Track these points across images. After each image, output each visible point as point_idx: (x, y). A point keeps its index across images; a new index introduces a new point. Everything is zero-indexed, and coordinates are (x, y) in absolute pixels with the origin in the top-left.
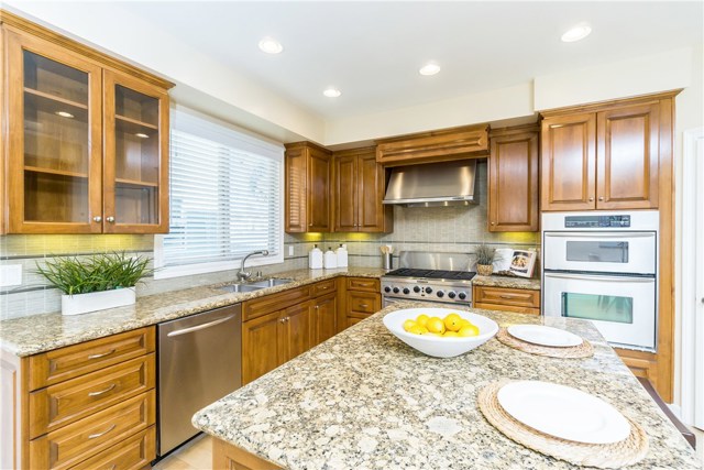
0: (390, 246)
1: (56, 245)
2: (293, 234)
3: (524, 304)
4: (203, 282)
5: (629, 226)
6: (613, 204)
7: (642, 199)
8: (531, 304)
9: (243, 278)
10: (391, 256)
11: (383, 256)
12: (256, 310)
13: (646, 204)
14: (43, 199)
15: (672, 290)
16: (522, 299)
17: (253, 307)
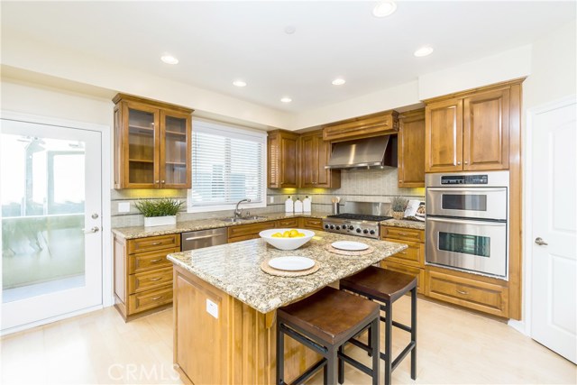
0: (339, 198)
1: (143, 194)
2: (273, 189)
3: (414, 239)
4: (214, 216)
5: (486, 183)
6: (476, 167)
7: (497, 162)
8: (418, 240)
9: (237, 215)
10: (338, 204)
11: (333, 204)
12: (237, 233)
13: (500, 166)
14: (138, 173)
15: (521, 233)
16: (414, 236)
17: (235, 230)
